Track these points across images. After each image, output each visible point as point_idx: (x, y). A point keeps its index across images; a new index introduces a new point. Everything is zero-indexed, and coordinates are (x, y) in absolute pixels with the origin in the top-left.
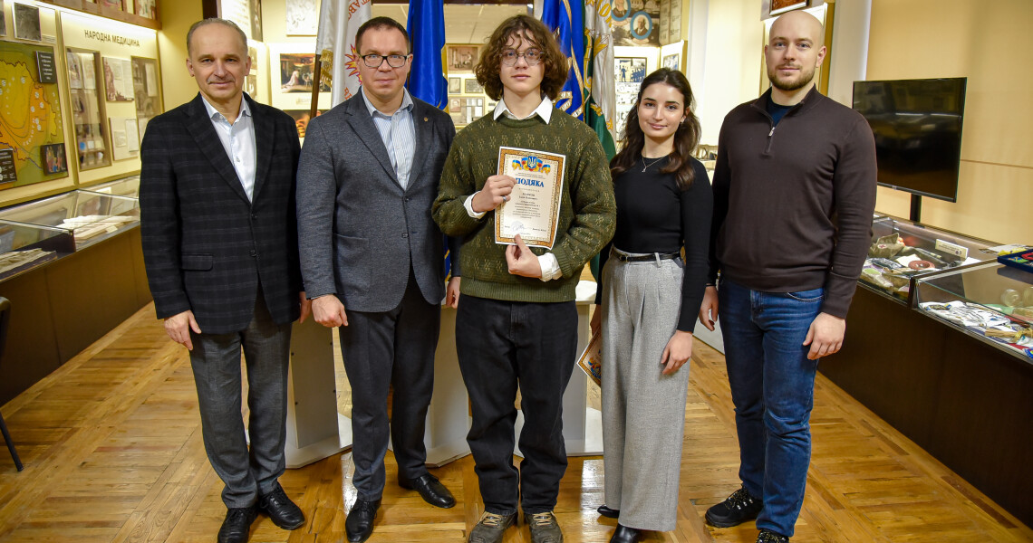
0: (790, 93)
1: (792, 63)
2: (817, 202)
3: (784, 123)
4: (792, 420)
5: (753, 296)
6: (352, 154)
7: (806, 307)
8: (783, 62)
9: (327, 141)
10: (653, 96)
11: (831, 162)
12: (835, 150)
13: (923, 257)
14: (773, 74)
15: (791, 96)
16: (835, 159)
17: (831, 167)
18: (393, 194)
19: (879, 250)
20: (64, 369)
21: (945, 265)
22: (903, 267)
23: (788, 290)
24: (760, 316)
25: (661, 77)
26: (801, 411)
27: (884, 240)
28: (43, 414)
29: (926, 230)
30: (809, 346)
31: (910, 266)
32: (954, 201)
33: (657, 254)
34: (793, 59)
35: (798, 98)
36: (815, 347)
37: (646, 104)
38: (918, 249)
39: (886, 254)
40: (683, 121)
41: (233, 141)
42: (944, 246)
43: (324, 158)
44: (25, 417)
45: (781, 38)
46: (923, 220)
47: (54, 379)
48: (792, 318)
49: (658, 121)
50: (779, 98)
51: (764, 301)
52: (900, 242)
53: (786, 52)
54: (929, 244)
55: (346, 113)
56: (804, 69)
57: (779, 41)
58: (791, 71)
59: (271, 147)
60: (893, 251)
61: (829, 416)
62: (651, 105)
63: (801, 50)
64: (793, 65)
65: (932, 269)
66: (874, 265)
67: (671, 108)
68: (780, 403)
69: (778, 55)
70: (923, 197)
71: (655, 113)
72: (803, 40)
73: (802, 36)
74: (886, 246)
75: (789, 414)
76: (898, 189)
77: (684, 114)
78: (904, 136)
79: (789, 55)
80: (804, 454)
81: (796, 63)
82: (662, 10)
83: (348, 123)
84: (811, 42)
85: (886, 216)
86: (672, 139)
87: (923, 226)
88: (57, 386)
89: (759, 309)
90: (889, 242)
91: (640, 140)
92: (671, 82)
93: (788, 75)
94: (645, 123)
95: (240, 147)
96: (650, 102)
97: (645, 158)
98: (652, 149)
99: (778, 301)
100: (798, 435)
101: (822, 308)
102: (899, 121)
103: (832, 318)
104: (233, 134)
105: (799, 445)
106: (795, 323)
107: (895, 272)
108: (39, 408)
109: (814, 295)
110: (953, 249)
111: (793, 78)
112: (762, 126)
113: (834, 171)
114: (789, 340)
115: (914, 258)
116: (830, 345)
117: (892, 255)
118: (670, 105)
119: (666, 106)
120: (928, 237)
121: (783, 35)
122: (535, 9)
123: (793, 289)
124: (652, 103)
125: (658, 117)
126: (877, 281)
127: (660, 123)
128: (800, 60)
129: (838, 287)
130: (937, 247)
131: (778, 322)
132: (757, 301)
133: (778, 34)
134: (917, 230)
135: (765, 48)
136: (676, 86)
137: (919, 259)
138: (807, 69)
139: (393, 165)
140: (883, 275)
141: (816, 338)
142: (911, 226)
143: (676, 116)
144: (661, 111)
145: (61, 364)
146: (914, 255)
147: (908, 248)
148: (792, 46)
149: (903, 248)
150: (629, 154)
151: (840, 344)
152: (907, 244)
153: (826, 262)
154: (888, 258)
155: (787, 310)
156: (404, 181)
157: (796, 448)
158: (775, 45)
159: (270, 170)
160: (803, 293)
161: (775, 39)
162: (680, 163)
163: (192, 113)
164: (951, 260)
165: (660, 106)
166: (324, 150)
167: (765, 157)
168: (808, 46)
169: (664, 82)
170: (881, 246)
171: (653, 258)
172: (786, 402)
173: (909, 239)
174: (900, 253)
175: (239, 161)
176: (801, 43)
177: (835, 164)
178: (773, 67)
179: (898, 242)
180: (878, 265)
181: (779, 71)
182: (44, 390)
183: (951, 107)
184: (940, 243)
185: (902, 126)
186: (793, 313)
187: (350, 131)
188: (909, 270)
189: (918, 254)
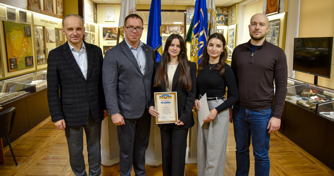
0: (257, 41)
1: (258, 30)
2: (269, 79)
3: (256, 52)
4: (263, 154)
5: (247, 111)
6: (124, 62)
7: (266, 115)
8: (255, 30)
9: (115, 58)
10: (212, 43)
11: (273, 65)
12: (274, 61)
13: (319, 97)
14: (252, 34)
15: (258, 42)
16: (275, 64)
17: (273, 67)
18: (139, 76)
19: (304, 94)
20: (31, 131)
21: (327, 99)
22: (312, 100)
23: (259, 110)
24: (250, 118)
25: (215, 36)
26: (266, 150)
27: (306, 91)
28: (24, 147)
29: (320, 87)
30: (269, 129)
31: (315, 100)
32: (330, 78)
33: (216, 98)
34: (258, 29)
35: (260, 43)
36: (271, 129)
37: (210, 45)
38: (317, 94)
39: (307, 96)
40: (223, 51)
41: (79, 58)
42: (327, 93)
43: (114, 64)
44: (18, 147)
45: (255, 22)
46: (318, 84)
47: (27, 135)
48: (261, 119)
49: (214, 51)
50: (253, 43)
51: (250, 113)
52: (311, 92)
53: (256, 27)
54: (321, 92)
55: (121, 48)
56: (262, 33)
57: (254, 23)
58: (258, 33)
59: (93, 59)
60: (309, 95)
61: (288, 150)
62: (212, 46)
63: (261, 27)
64: (259, 31)
65: (323, 101)
66: (302, 99)
67: (218, 47)
68: (259, 149)
69: (253, 28)
70: (318, 76)
71: (213, 49)
72: (262, 23)
73: (262, 22)
74: (306, 93)
75: (262, 152)
76: (310, 74)
77: (223, 49)
78: (309, 56)
79: (257, 28)
80: (268, 165)
81: (260, 31)
82: (229, 14)
83: (122, 52)
84: (264, 23)
85: (306, 83)
86: (219, 57)
87: (318, 86)
88: (28, 137)
89: (249, 116)
90: (307, 92)
91: (208, 58)
92: (218, 38)
93: (257, 35)
94: (210, 52)
95: (82, 60)
96: (211, 44)
97: (210, 64)
98: (212, 61)
99: (256, 113)
100: (266, 159)
101: (272, 115)
102: (307, 50)
103: (277, 119)
104: (79, 56)
105: (267, 163)
106: (262, 121)
107: (310, 102)
108: (23, 144)
109: (269, 111)
110: (330, 94)
111: (259, 36)
112: (249, 53)
113: (274, 68)
114: (261, 127)
115: (316, 97)
116: (276, 128)
117: (309, 96)
118: (218, 46)
119: (217, 46)
120: (320, 90)
121: (255, 21)
122: (187, 13)
123: (260, 109)
124: (212, 45)
125: (214, 50)
126: (304, 105)
127: (215, 52)
128: (261, 30)
129: (278, 108)
130: (324, 93)
131: (256, 121)
132: (248, 113)
133: (253, 21)
134: (317, 88)
135: (249, 26)
136: (220, 39)
137: (318, 97)
138: (263, 33)
139: (139, 66)
140: (306, 102)
141: (271, 126)
142: (314, 86)
143: (220, 50)
144: (215, 48)
145: (30, 129)
146: (316, 96)
147: (314, 94)
148: (258, 25)
149: (312, 94)
150: (204, 63)
151: (279, 127)
152: (313, 92)
153: (272, 99)
154: (307, 97)
155: (259, 116)
156: (143, 72)
157: (266, 164)
158: (253, 24)
159: (92, 68)
160: (264, 111)
161: (253, 22)
162: (221, 66)
163: (64, 48)
164: (329, 98)
165: (215, 46)
166: (114, 61)
167: (251, 63)
168: (264, 25)
169: (216, 38)
170: (305, 93)
171: (215, 99)
172: (261, 149)
173: (314, 91)
174: (311, 95)
175: (82, 65)
176: (261, 24)
177: (275, 66)
178: (252, 32)
179: (310, 92)
180: (304, 99)
181: (254, 34)
182: (24, 138)
183: (325, 46)
184: (325, 92)
185: (308, 52)
186: (261, 117)
187: (123, 54)
188: (315, 101)
189: (317, 96)
